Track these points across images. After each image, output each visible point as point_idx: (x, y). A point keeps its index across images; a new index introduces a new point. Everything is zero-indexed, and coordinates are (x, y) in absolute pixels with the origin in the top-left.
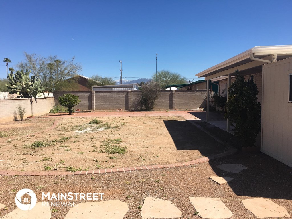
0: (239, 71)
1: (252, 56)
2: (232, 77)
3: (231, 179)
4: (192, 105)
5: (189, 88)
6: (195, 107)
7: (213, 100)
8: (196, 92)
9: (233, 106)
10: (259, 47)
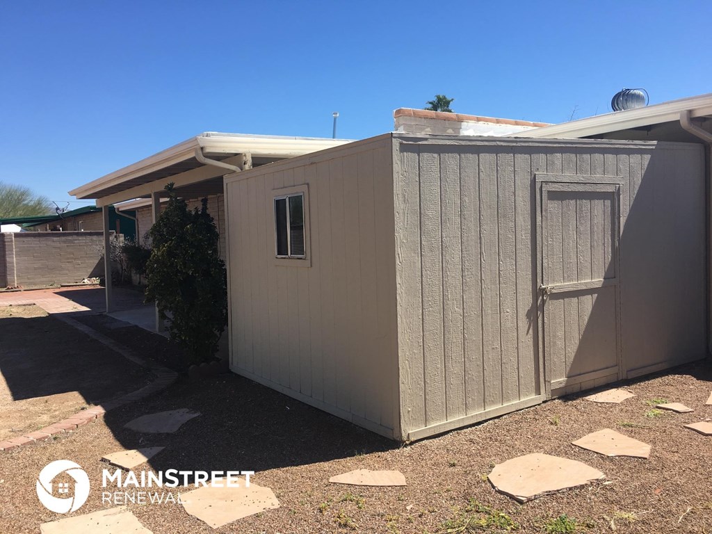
0: (174, 187)
1: (200, 152)
2: (162, 200)
3: (156, 450)
4: (67, 272)
5: (58, 226)
6: (76, 278)
7: (123, 257)
8: (75, 237)
9: (164, 272)
10: (213, 135)
